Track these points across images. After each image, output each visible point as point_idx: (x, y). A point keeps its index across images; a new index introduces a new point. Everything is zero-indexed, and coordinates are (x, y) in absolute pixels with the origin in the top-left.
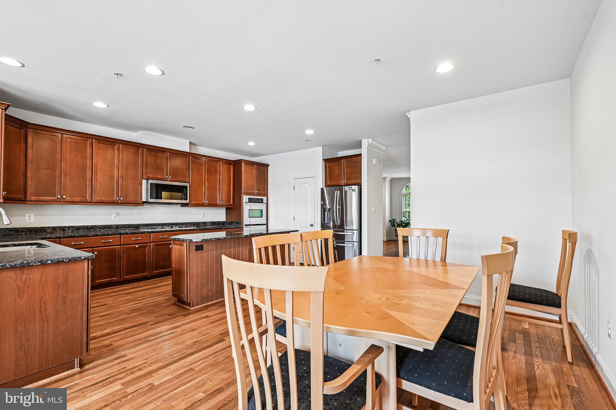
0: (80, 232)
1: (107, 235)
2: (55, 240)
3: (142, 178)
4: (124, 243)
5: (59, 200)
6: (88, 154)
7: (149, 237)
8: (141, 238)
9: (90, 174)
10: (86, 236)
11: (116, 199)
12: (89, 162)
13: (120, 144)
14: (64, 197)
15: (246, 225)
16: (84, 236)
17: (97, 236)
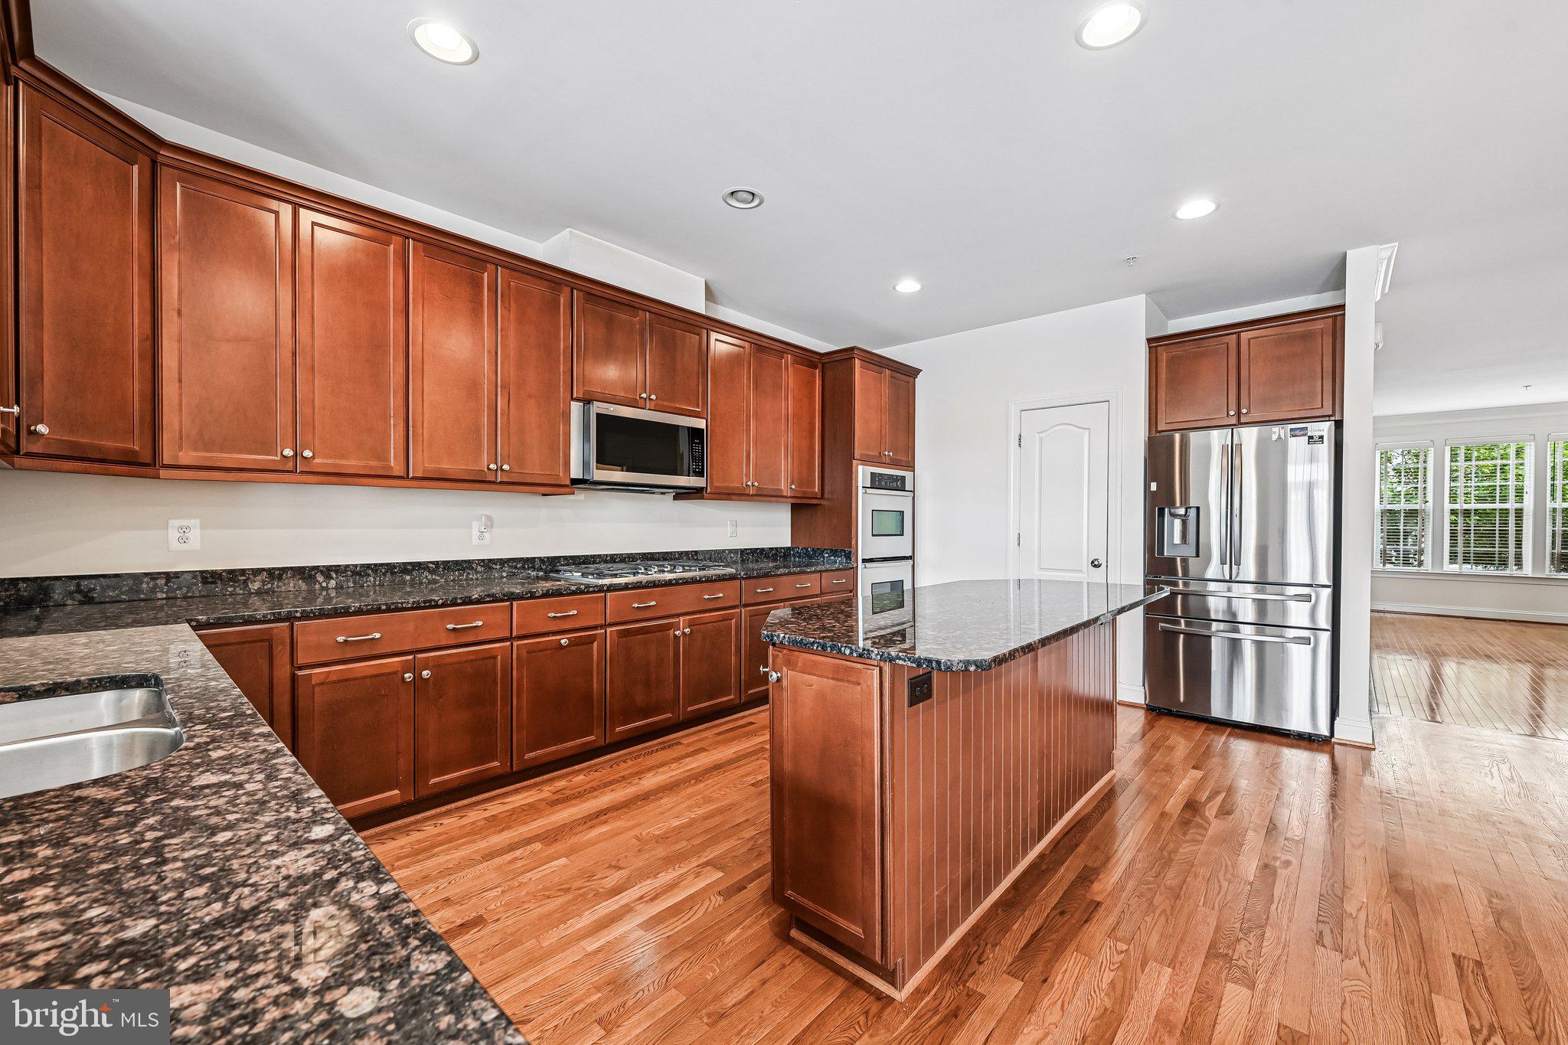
0: (368, 586)
1: (464, 603)
2: (271, 628)
3: (569, 396)
4: (523, 632)
5: (290, 466)
6: (392, 294)
7: (601, 606)
8: (576, 612)
9: (401, 370)
10: (389, 610)
11: (489, 469)
12: (393, 323)
13: (499, 268)
14: (308, 453)
15: (864, 561)
16: (384, 607)
17: (431, 607)
